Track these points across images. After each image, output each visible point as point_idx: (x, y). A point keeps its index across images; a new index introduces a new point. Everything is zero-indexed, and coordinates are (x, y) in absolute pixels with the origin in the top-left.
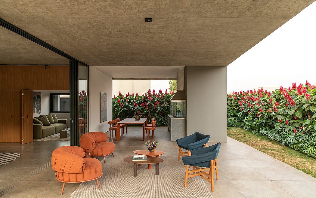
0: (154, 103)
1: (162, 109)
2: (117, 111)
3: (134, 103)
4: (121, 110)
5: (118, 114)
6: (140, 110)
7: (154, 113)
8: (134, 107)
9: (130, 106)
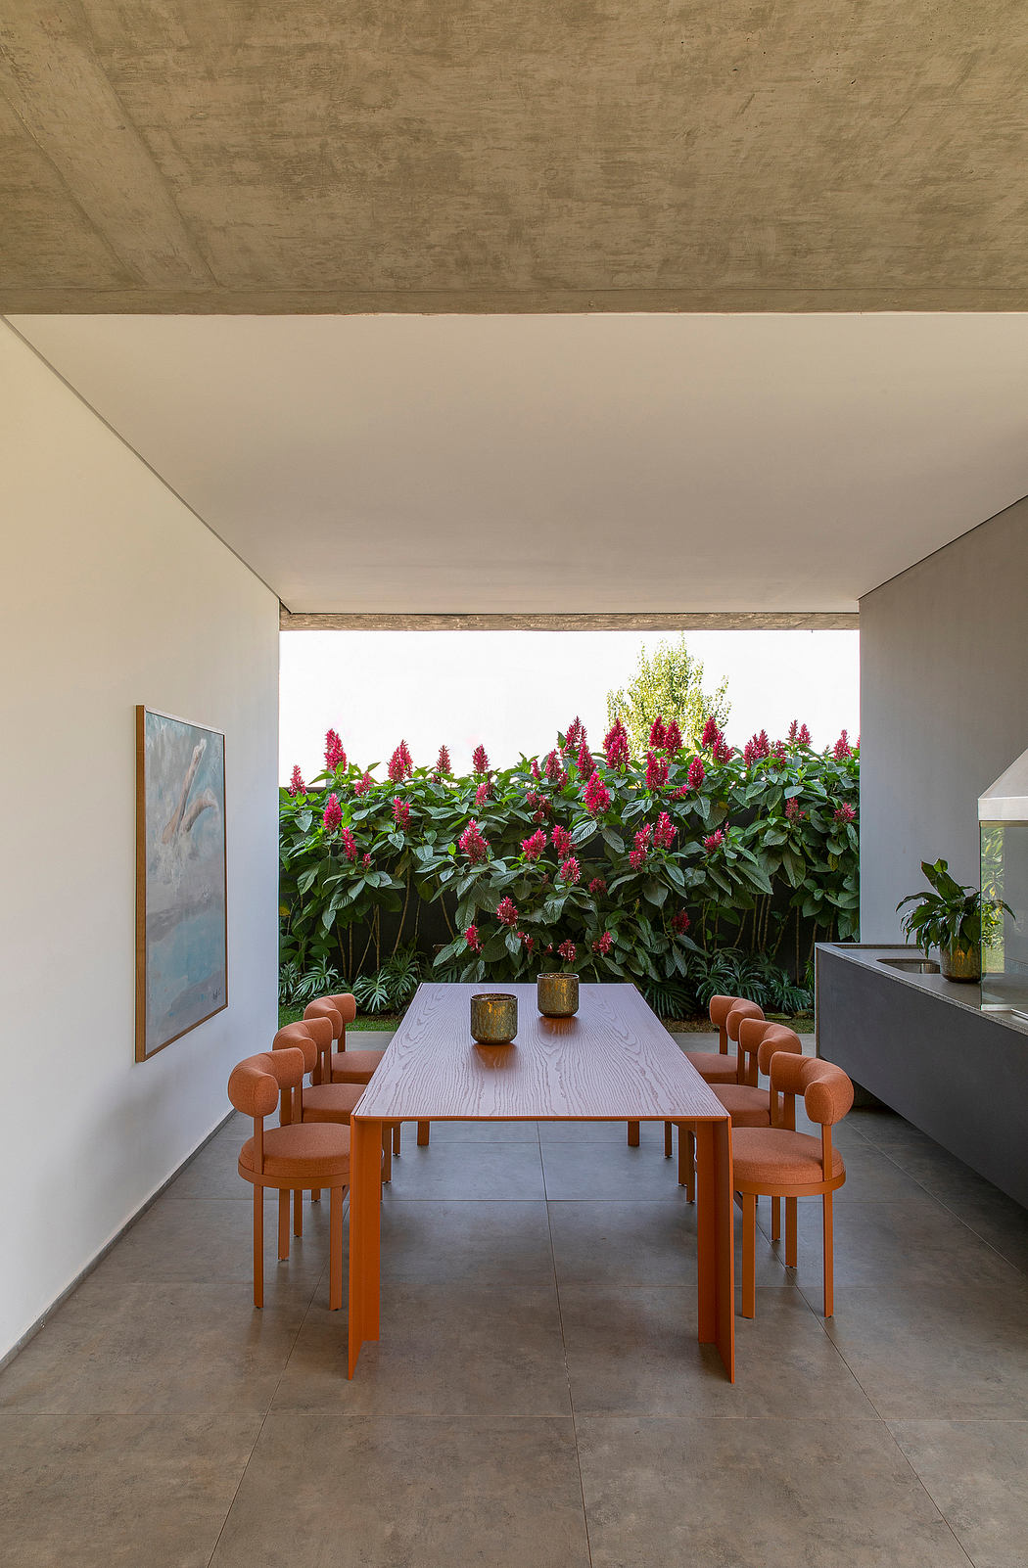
0: (626, 833)
1: (697, 877)
2: (317, 899)
3: (459, 830)
4: (348, 884)
5: (328, 919)
6: (507, 892)
7: (628, 908)
8: (460, 861)
9: (425, 853)
